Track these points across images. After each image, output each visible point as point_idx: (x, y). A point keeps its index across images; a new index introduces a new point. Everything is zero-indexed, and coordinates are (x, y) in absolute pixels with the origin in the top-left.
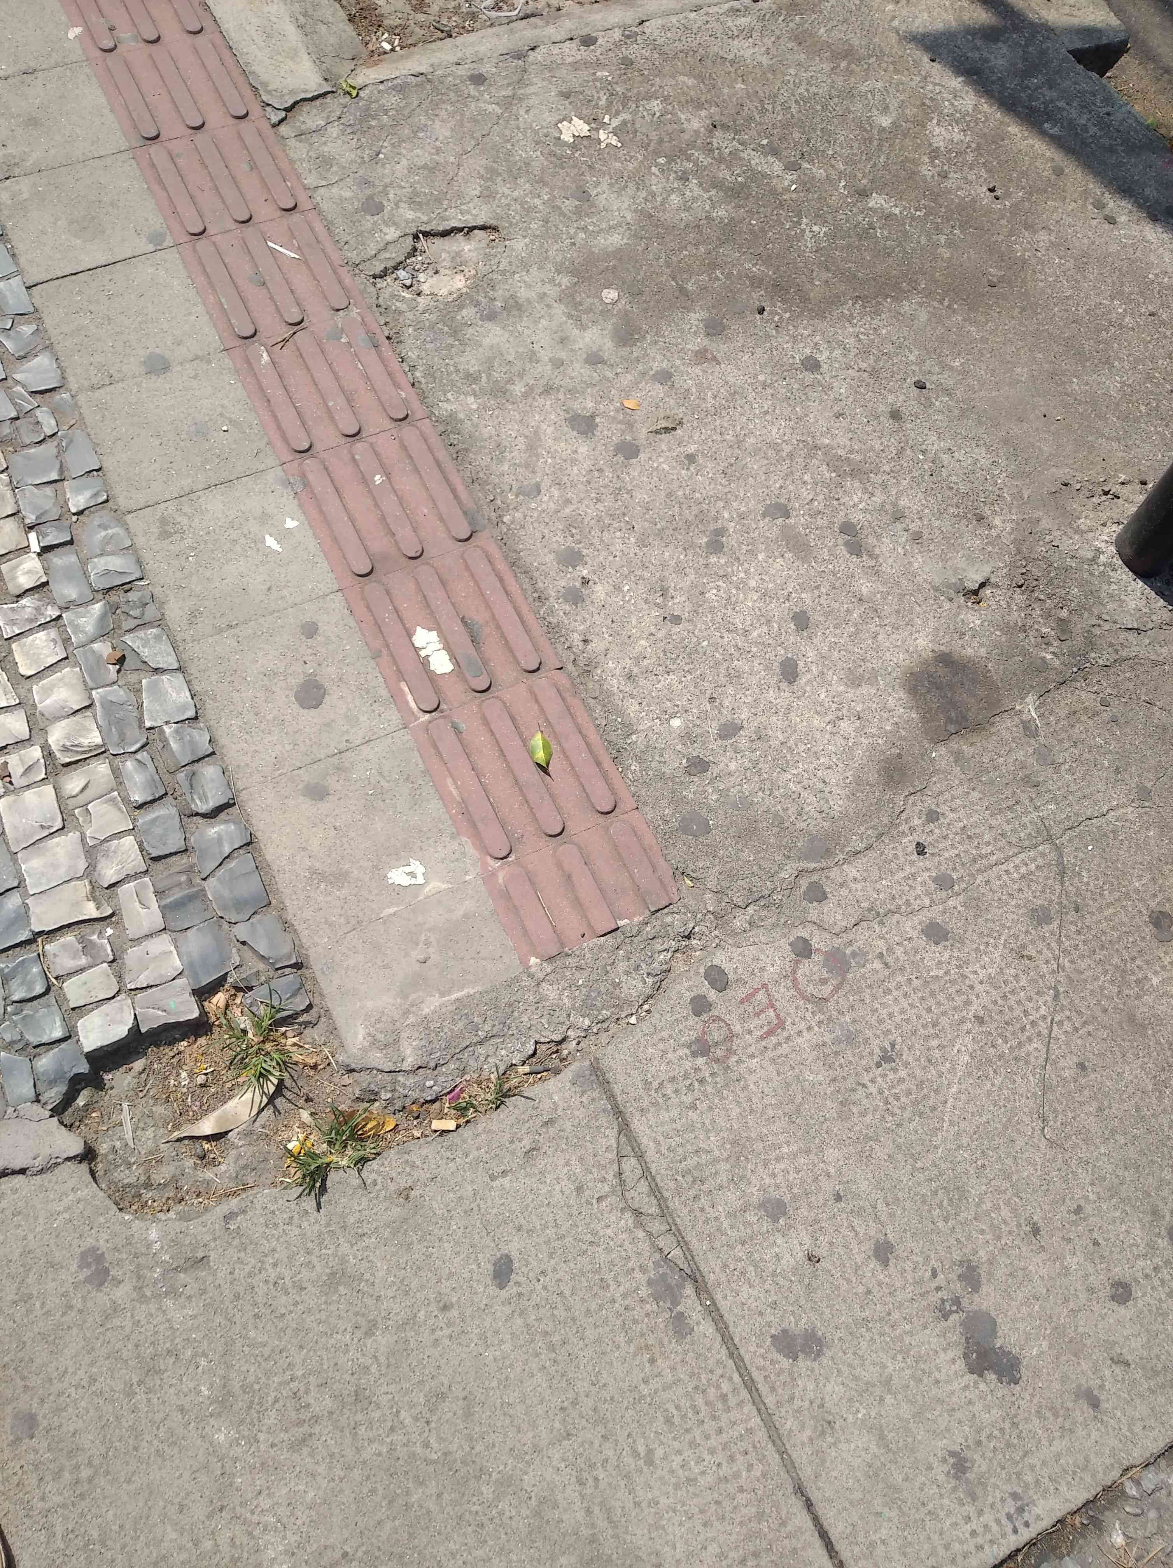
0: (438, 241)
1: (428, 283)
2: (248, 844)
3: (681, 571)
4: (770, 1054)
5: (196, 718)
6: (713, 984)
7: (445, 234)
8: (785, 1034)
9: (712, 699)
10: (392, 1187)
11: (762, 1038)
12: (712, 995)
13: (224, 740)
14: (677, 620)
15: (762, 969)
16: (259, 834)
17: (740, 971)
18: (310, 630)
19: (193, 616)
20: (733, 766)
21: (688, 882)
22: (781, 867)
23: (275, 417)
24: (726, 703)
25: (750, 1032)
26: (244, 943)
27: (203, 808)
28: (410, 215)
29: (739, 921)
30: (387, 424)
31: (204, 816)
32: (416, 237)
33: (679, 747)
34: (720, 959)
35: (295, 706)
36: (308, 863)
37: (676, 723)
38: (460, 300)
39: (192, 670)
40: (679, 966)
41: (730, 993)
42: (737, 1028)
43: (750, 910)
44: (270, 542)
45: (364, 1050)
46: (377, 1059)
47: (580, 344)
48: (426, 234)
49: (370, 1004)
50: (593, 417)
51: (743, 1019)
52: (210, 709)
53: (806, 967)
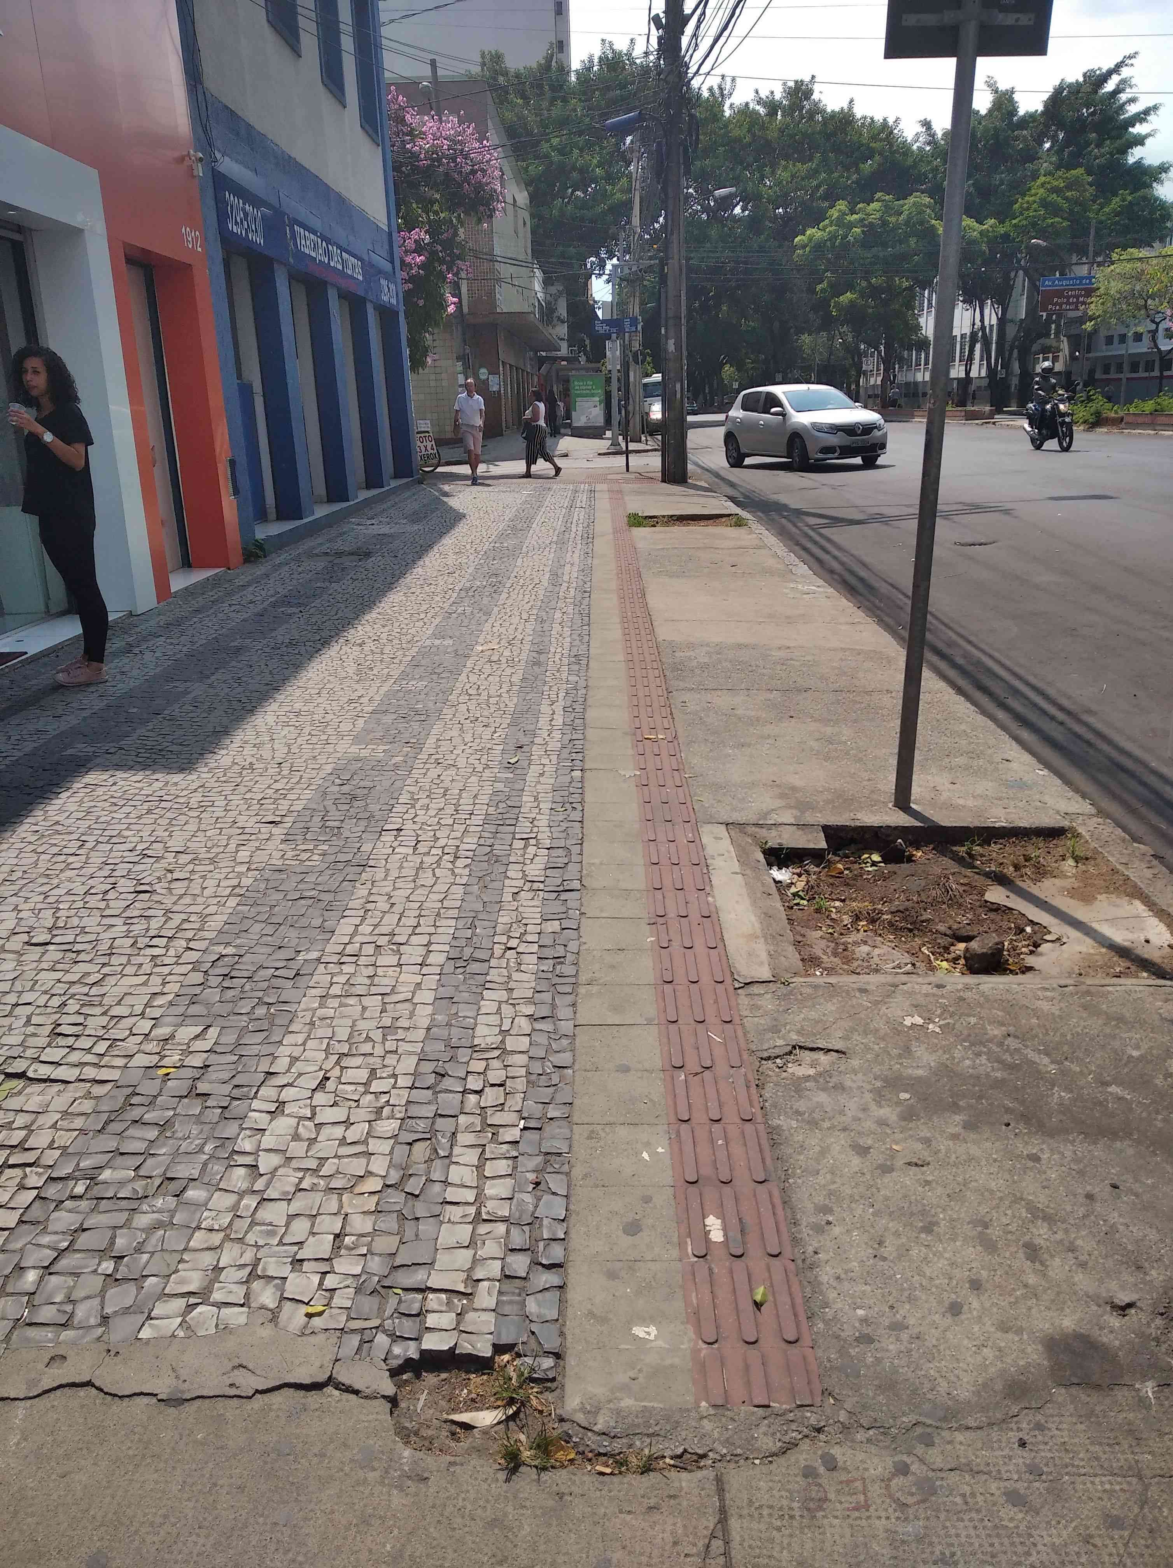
0: (807, 1052)
1: (792, 1068)
2: (560, 1287)
3: (897, 1234)
4: (850, 1521)
5: (563, 1220)
6: (824, 1464)
7: (812, 1049)
8: (868, 1514)
9: (892, 1307)
10: (555, 1488)
11: (848, 1509)
12: (822, 1470)
13: (573, 1234)
14: (885, 1259)
15: (866, 1469)
16: (569, 1285)
17: (848, 1463)
18: (647, 1200)
19: (585, 1176)
20: (891, 1347)
21: (832, 1401)
22: (904, 1414)
23: (675, 1104)
24: (901, 1312)
25: (841, 1503)
26: (533, 1333)
27: (544, 1262)
28: (795, 1037)
29: (860, 1436)
30: (739, 1121)
31: (543, 1266)
32: (794, 1047)
33: (857, 1325)
34: (836, 1451)
35: (620, 1233)
36: (589, 1307)
37: (860, 1312)
38: (808, 1078)
39: (572, 1199)
40: (805, 1445)
41: (835, 1474)
42: (832, 1496)
43: (871, 1432)
44: (645, 1155)
45: (575, 1411)
46: (580, 1418)
47: (876, 1114)
48: (801, 1047)
49: (590, 1389)
50: (870, 1148)
51: (838, 1492)
52: (573, 1219)
53: (898, 1482)
